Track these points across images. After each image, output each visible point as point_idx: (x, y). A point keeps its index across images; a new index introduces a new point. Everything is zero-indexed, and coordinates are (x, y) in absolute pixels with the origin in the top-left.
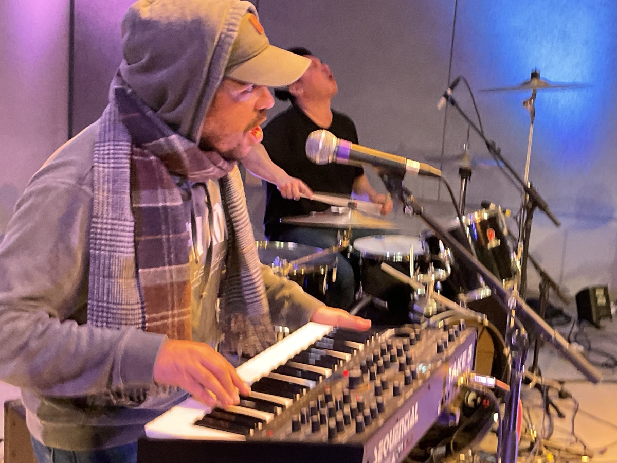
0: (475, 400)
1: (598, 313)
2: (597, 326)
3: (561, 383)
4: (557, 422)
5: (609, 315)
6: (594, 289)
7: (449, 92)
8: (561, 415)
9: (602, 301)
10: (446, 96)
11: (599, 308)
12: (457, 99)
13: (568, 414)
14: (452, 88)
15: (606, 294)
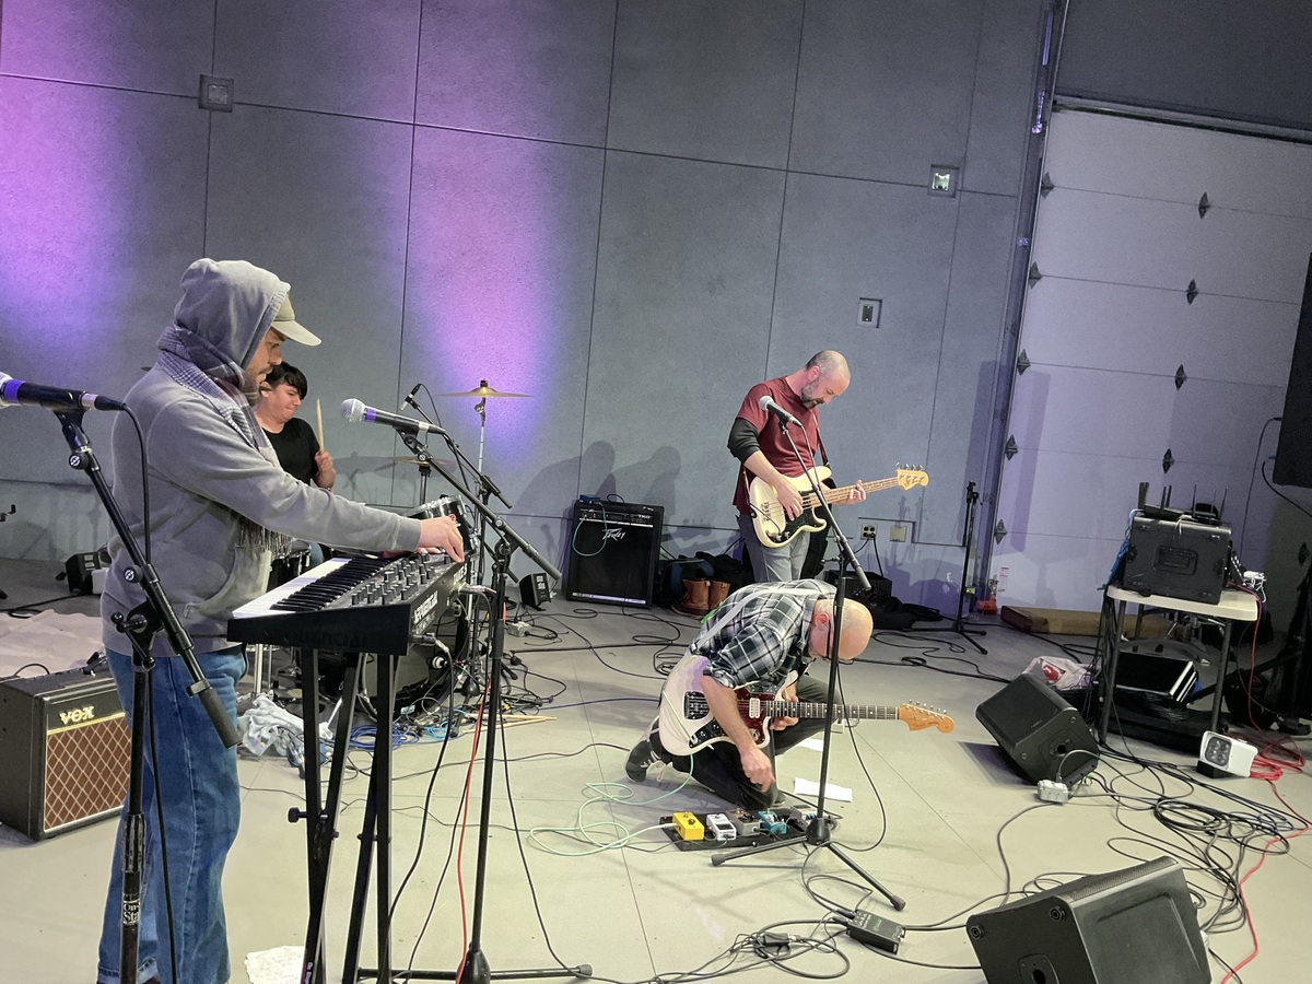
0: (442, 663)
1: (538, 597)
2: (539, 610)
3: (513, 652)
4: (512, 682)
5: (550, 600)
6: (536, 575)
7: (411, 396)
8: (514, 677)
9: (542, 586)
10: (408, 400)
11: (539, 591)
12: (417, 403)
13: (521, 676)
14: (413, 393)
15: (545, 582)
